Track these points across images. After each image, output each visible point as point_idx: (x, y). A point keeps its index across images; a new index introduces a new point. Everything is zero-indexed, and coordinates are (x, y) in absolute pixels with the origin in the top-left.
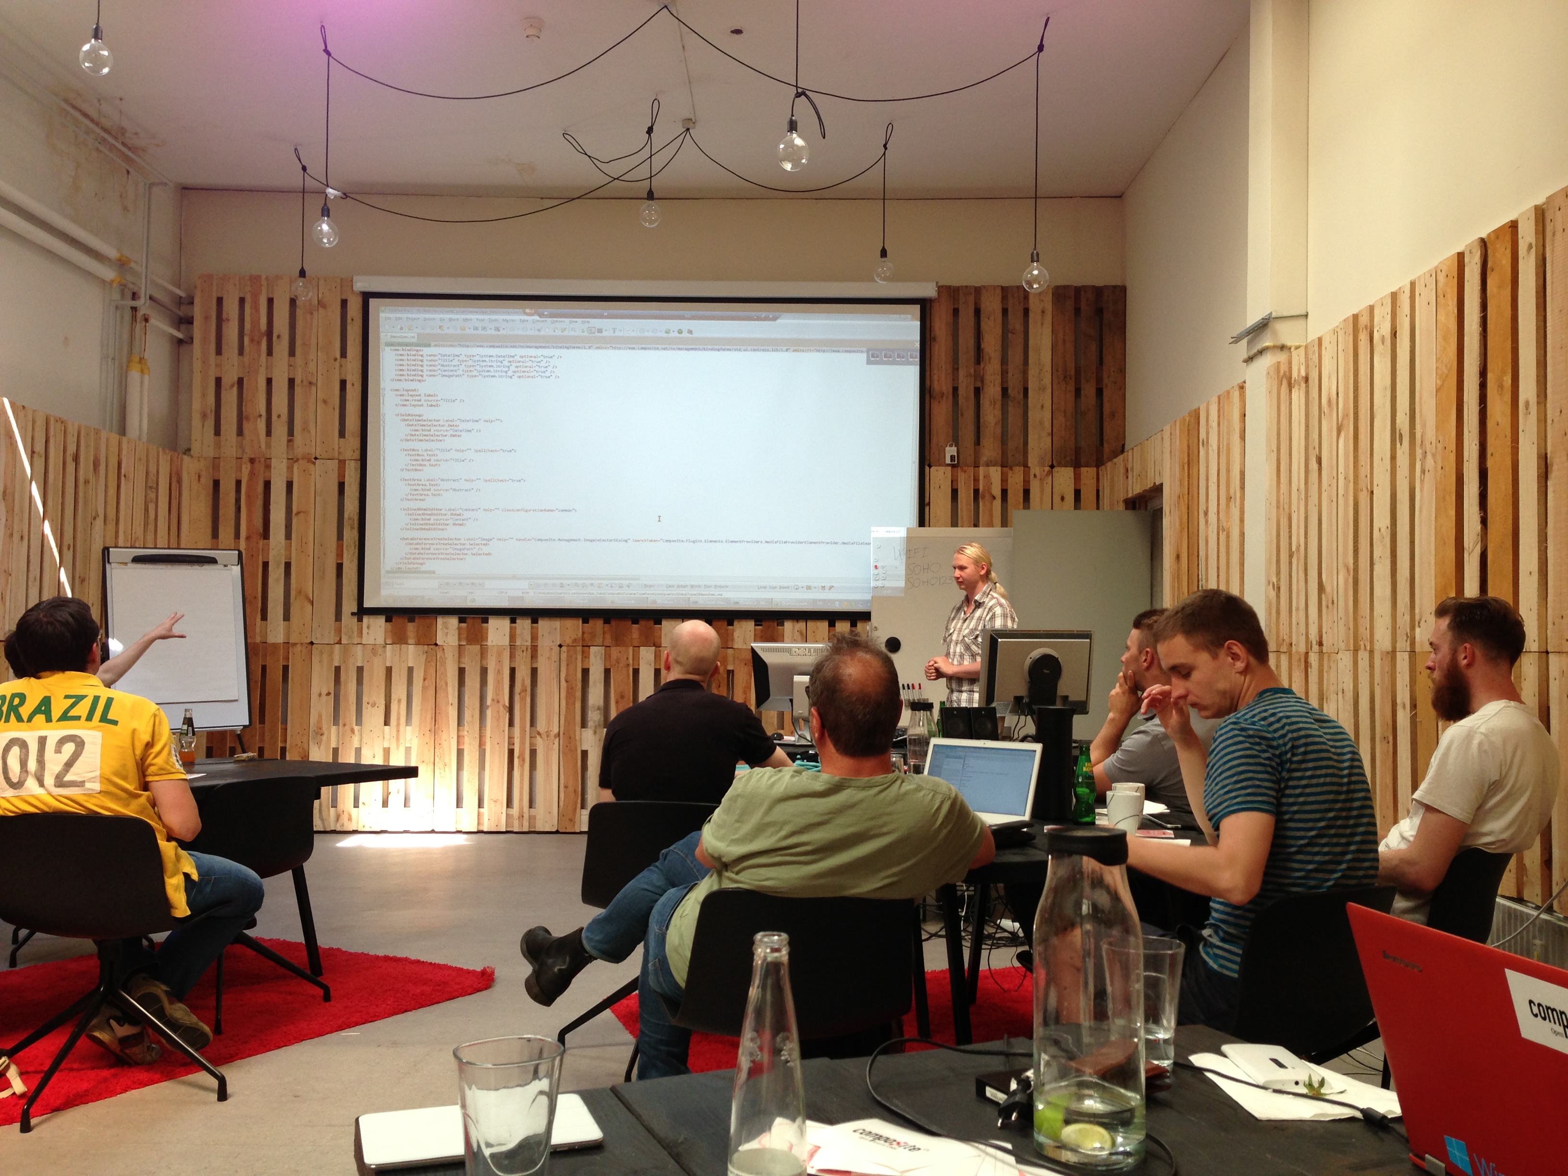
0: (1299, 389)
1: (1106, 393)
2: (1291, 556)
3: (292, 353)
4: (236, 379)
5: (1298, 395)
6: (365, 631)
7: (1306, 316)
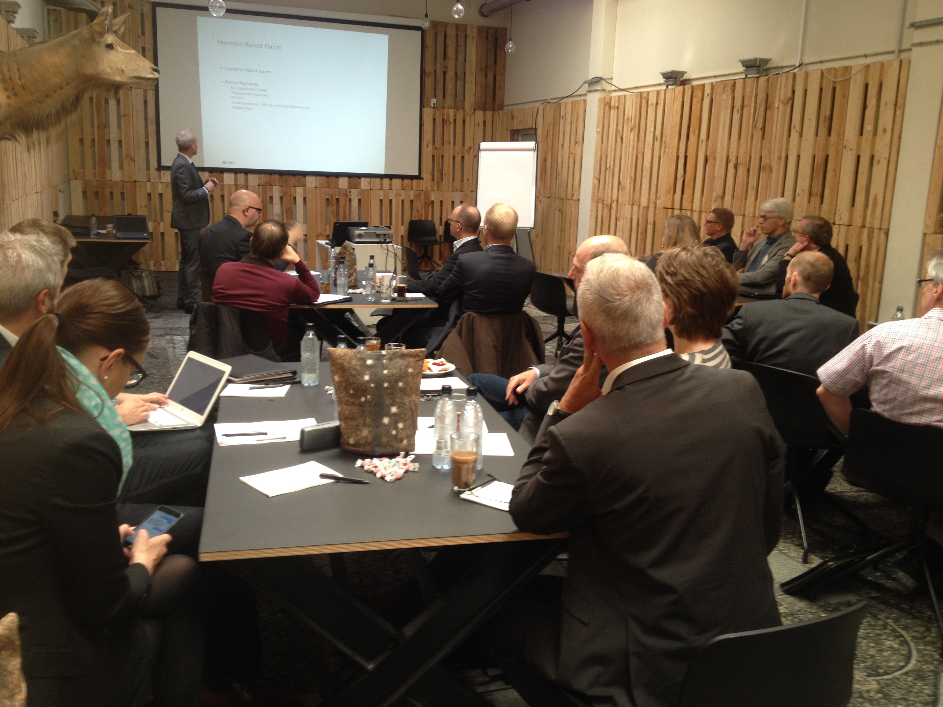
0: (614, 110)
1: (497, 78)
2: (606, 169)
5: (613, 113)
6: (162, 176)
7: (612, 79)
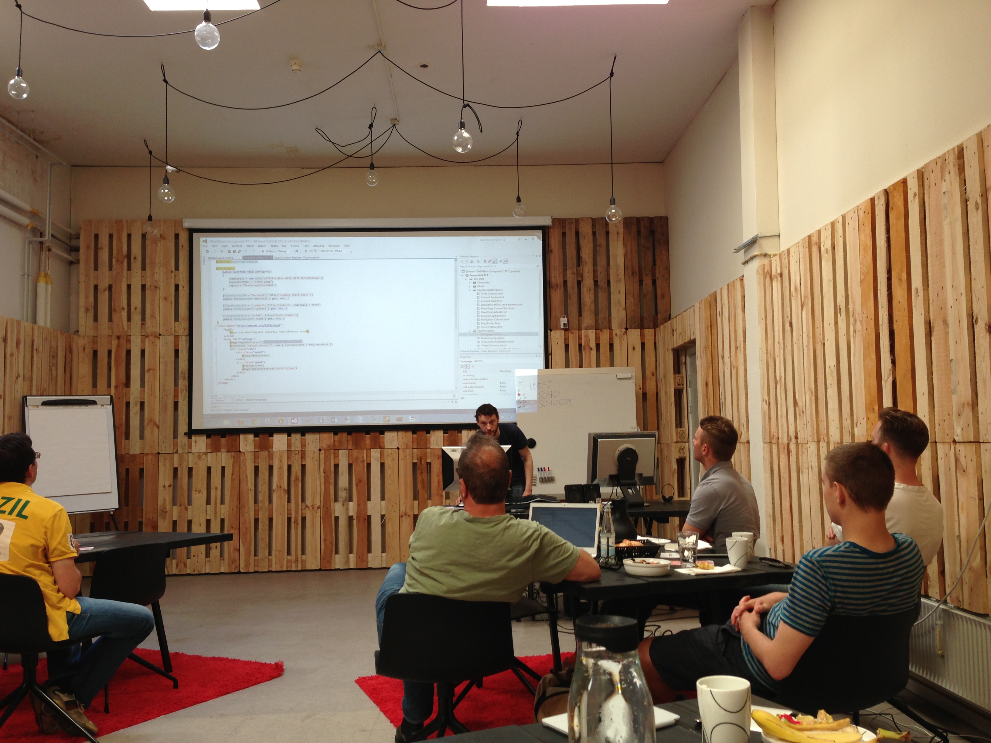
0: (777, 281)
1: (658, 282)
2: (776, 383)
3: (144, 268)
4: (107, 286)
5: (776, 285)
6: (193, 444)
7: (779, 236)
